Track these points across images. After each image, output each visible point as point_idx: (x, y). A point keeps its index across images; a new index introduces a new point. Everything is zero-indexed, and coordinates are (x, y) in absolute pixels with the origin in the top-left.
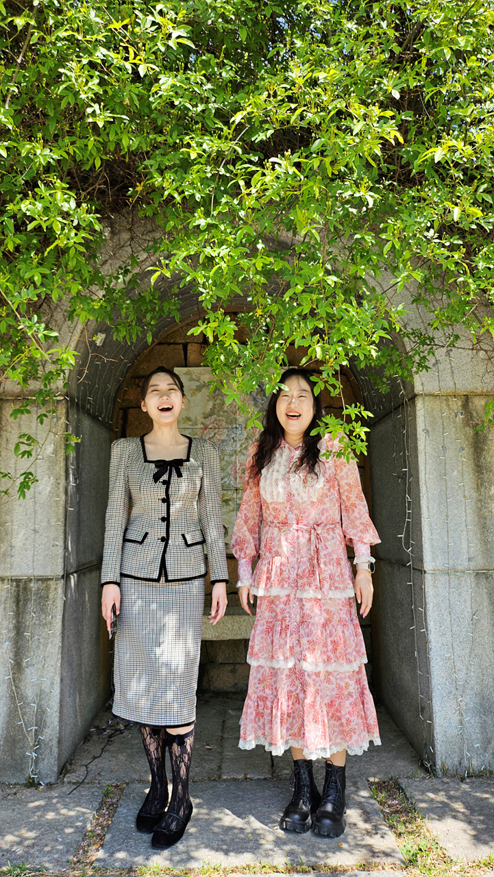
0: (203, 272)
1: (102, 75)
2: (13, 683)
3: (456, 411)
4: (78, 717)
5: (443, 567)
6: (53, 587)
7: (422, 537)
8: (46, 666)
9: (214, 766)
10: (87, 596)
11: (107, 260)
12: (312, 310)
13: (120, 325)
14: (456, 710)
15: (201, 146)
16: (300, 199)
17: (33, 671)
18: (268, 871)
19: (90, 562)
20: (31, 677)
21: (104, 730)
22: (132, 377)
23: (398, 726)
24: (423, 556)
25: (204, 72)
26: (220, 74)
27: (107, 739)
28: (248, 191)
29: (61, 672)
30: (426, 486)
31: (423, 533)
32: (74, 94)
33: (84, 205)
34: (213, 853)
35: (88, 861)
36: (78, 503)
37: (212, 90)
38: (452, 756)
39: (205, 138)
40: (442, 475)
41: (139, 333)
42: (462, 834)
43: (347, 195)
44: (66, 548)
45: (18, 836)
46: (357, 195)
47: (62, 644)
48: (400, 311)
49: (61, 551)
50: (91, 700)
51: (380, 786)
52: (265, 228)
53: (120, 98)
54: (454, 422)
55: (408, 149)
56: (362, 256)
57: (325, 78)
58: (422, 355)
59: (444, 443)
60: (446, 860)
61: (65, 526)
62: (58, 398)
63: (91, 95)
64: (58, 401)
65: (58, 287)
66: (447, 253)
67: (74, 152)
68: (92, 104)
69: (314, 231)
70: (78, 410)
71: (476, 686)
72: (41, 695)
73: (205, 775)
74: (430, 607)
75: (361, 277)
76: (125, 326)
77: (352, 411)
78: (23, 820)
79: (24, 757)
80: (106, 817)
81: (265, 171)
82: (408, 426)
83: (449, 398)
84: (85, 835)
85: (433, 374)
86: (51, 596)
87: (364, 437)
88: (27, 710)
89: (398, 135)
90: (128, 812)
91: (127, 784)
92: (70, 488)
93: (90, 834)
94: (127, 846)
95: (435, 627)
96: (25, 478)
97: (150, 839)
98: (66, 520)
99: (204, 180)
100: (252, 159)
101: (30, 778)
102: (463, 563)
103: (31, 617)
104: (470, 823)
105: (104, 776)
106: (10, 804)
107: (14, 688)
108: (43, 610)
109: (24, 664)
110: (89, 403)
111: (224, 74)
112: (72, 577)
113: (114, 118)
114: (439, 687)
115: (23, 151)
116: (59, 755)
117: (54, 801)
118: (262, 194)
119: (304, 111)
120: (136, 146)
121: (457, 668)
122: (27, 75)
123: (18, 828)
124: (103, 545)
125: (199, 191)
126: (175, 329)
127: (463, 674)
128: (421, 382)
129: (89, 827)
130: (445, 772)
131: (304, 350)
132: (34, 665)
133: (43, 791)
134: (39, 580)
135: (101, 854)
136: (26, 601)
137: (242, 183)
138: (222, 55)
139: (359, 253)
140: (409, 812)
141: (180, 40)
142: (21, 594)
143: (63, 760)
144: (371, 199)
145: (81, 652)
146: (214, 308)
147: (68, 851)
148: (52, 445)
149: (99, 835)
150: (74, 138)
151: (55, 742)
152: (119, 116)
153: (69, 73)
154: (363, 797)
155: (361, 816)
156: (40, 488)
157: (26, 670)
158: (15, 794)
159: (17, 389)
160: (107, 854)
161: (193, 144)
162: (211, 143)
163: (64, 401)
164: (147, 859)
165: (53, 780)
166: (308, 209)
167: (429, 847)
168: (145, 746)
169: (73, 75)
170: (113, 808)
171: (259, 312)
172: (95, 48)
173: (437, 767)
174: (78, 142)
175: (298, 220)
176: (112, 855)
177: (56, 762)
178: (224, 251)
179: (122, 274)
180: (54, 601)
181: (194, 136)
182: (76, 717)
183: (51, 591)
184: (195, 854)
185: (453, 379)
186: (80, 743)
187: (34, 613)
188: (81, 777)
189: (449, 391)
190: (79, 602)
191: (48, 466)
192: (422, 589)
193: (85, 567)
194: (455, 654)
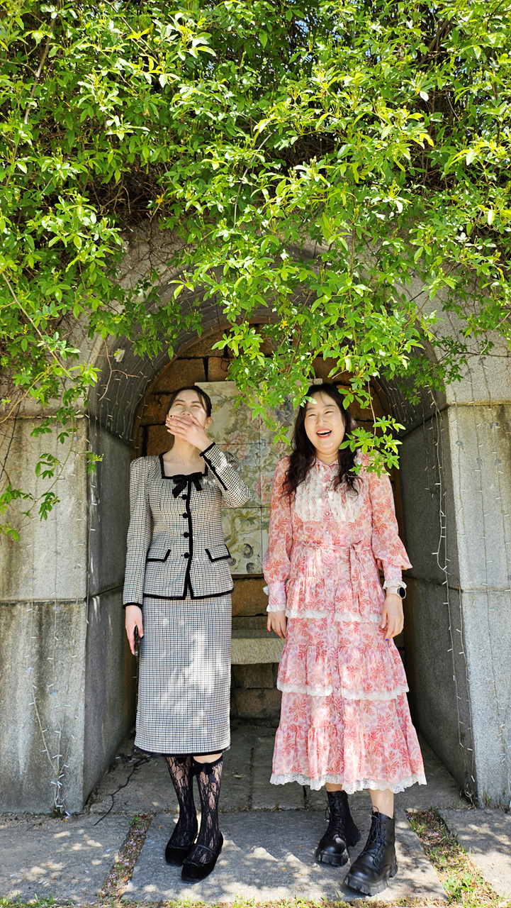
0: (227, 284)
1: (122, 87)
2: (36, 710)
3: (491, 422)
4: (103, 744)
5: (481, 586)
6: (76, 610)
7: (458, 554)
8: (69, 692)
9: (243, 795)
10: (110, 619)
11: (125, 275)
12: (340, 320)
13: (140, 340)
14: (498, 737)
15: (223, 155)
16: (327, 206)
17: (57, 697)
19: (113, 584)
20: (54, 702)
21: (130, 758)
22: (152, 394)
23: (436, 754)
24: (459, 574)
25: (224, 80)
26: (241, 82)
27: (132, 768)
28: (272, 200)
29: (86, 698)
30: (461, 501)
31: (459, 551)
32: (93, 107)
33: (105, 219)
34: (245, 886)
35: (117, 895)
36: (100, 524)
37: (233, 98)
38: (495, 786)
39: (227, 147)
40: (478, 490)
41: (160, 348)
42: (507, 867)
43: (375, 201)
44: (88, 570)
45: (44, 869)
46: (386, 200)
47: (86, 669)
48: (432, 319)
49: (83, 573)
50: (114, 727)
51: (419, 818)
52: (291, 236)
53: (139, 109)
54: (490, 434)
55: (437, 151)
56: (391, 263)
57: (351, 82)
58: (454, 364)
59: (479, 456)
60: (491, 895)
61: (87, 547)
62: (78, 416)
63: (111, 107)
64: (78, 420)
65: (79, 303)
66: (482, 258)
67: (94, 165)
68: (112, 116)
69: (341, 239)
70: (98, 429)
72: (65, 721)
73: (235, 805)
74: (468, 628)
75: (390, 285)
76: (145, 341)
77: (383, 424)
78: (49, 852)
79: (49, 785)
80: (134, 849)
81: (290, 179)
82: (440, 438)
83: (484, 408)
84: (113, 868)
85: (466, 383)
86: (74, 619)
87: (396, 451)
88: (52, 737)
89: (428, 138)
90: (156, 844)
91: (155, 814)
92: (91, 509)
93: (118, 866)
94: (156, 880)
95: (474, 649)
96: (47, 499)
97: (180, 873)
98: (88, 541)
99: (226, 190)
100: (275, 167)
101: (55, 808)
102: (502, 582)
103: (54, 641)
105: (131, 806)
106: (36, 834)
107: (37, 714)
108: (66, 634)
109: (48, 690)
110: (109, 421)
111: (245, 81)
112: (94, 599)
113: (133, 129)
114: (480, 713)
115: (43, 166)
116: (85, 784)
117: (81, 831)
118: (287, 203)
119: (329, 116)
120: (156, 157)
121: (498, 692)
122: (46, 89)
123: (45, 860)
124: (125, 566)
125: (222, 201)
126: (194, 343)
127: (504, 698)
128: (453, 392)
129: (117, 859)
130: (488, 803)
131: (333, 362)
132: (57, 691)
133: (69, 821)
134: (61, 603)
136: (49, 624)
137: (265, 192)
138: (243, 62)
139: (386, 260)
140: (450, 845)
141: (201, 49)
142: (43, 618)
143: (89, 790)
144: (400, 204)
145: (104, 677)
146: (239, 322)
147: (95, 885)
148: (73, 465)
149: (127, 867)
150: (93, 152)
151: (80, 771)
152: (139, 127)
153: (88, 86)
154: (402, 829)
156: (62, 509)
157: (50, 696)
158: (40, 824)
159: (37, 408)
160: (137, 888)
161: (215, 154)
162: (233, 153)
163: (84, 420)
164: (178, 893)
165: (78, 810)
166: (334, 217)
167: (473, 882)
168: (171, 774)
169: (92, 87)
170: (141, 839)
171: (284, 323)
172: (114, 59)
173: (480, 797)
174: (97, 156)
175: (325, 229)
176: (141, 888)
177: (81, 792)
178: (248, 262)
179: (142, 287)
180: (77, 625)
181: (215, 145)
182: (101, 745)
183: (74, 614)
184: (227, 888)
185: (487, 388)
186: (105, 771)
187: (57, 637)
188: (108, 807)
189: (483, 401)
190: (102, 626)
191: (69, 486)
192: (459, 611)
193: (108, 589)
194: (496, 678)
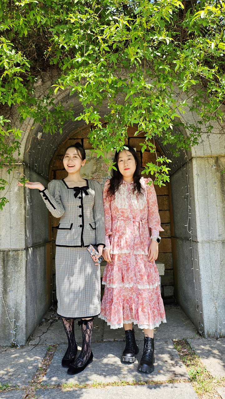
2: (3, 299)
3: (212, 165)
4: (36, 314)
5: (207, 240)
6: (20, 254)
7: (196, 225)
8: (18, 291)
9: (99, 335)
10: (38, 258)
14: (214, 307)
17: (12, 293)
18: (125, 384)
19: (40, 242)
20: (11, 296)
21: (49, 320)
22: (57, 155)
23: (186, 315)
24: (197, 234)
27: (50, 324)
29: (26, 293)
30: (198, 201)
31: (197, 224)
33: (20, 52)
34: (98, 376)
35: (38, 382)
36: (32, 214)
38: (212, 328)
40: (206, 196)
41: (56, 129)
42: (217, 364)
44: (26, 235)
45: (6, 371)
47: (26, 280)
48: (184, 104)
49: (23, 237)
50: (41, 306)
51: (178, 343)
54: (211, 170)
56: (164, 78)
58: (195, 137)
59: (206, 180)
60: (210, 377)
61: (25, 225)
62: (20, 164)
65: (11, 99)
67: (13, 26)
69: (138, 58)
70: (30, 171)
71: (223, 295)
72: (16, 304)
73: (95, 339)
74: (201, 258)
76: (49, 126)
77: (161, 160)
78: (9, 363)
79: (10, 333)
80: (48, 360)
81: (111, 27)
82: (189, 173)
83: (209, 158)
84: (38, 369)
85: (201, 147)
86: (20, 258)
87: (167, 173)
88: (10, 311)
89: (181, 4)
90: (59, 357)
91: (59, 345)
92: (27, 207)
93: (40, 369)
94: (57, 374)
95: (203, 268)
96: (2, 201)
98: (25, 222)
101: (13, 343)
102: (216, 237)
103: (10, 268)
104: (221, 359)
105: (48, 341)
106: (3, 356)
107: (3, 301)
108: (16, 265)
109: (8, 290)
110: (36, 166)
112: (29, 249)
114: (205, 296)
116: (26, 332)
117: (24, 354)
120: (45, 22)
121: (214, 287)
123: (6, 367)
126: (77, 132)
127: (217, 289)
128: (195, 151)
129: (40, 365)
130: (209, 336)
132: (13, 291)
133: (19, 349)
134: (13, 251)
135: (45, 378)
136: (8, 261)
140: (192, 355)
142: (5, 257)
143: (29, 335)
145: (36, 284)
147: (29, 377)
149: (44, 369)
150: (13, 20)
151: (24, 326)
154: (170, 348)
155: (169, 357)
156: (13, 207)
157: (9, 293)
158: (6, 351)
160: (48, 378)
163: (22, 165)
164: (67, 380)
165: (23, 344)
166: (134, 47)
167: (202, 371)
170: (52, 356)
171: (113, 112)
173: (205, 333)
174: (15, 22)
176: (50, 378)
177: (25, 336)
178: (91, 74)
179: (45, 99)
180: (21, 261)
182: (35, 314)
183: (20, 256)
184: (90, 377)
185: (210, 149)
186: (37, 326)
187: (12, 266)
188: (37, 342)
189: (208, 155)
190: (34, 261)
191: (16, 196)
192: (197, 250)
193: (37, 245)
194: (213, 280)
